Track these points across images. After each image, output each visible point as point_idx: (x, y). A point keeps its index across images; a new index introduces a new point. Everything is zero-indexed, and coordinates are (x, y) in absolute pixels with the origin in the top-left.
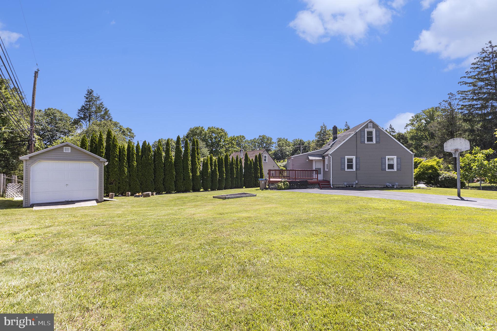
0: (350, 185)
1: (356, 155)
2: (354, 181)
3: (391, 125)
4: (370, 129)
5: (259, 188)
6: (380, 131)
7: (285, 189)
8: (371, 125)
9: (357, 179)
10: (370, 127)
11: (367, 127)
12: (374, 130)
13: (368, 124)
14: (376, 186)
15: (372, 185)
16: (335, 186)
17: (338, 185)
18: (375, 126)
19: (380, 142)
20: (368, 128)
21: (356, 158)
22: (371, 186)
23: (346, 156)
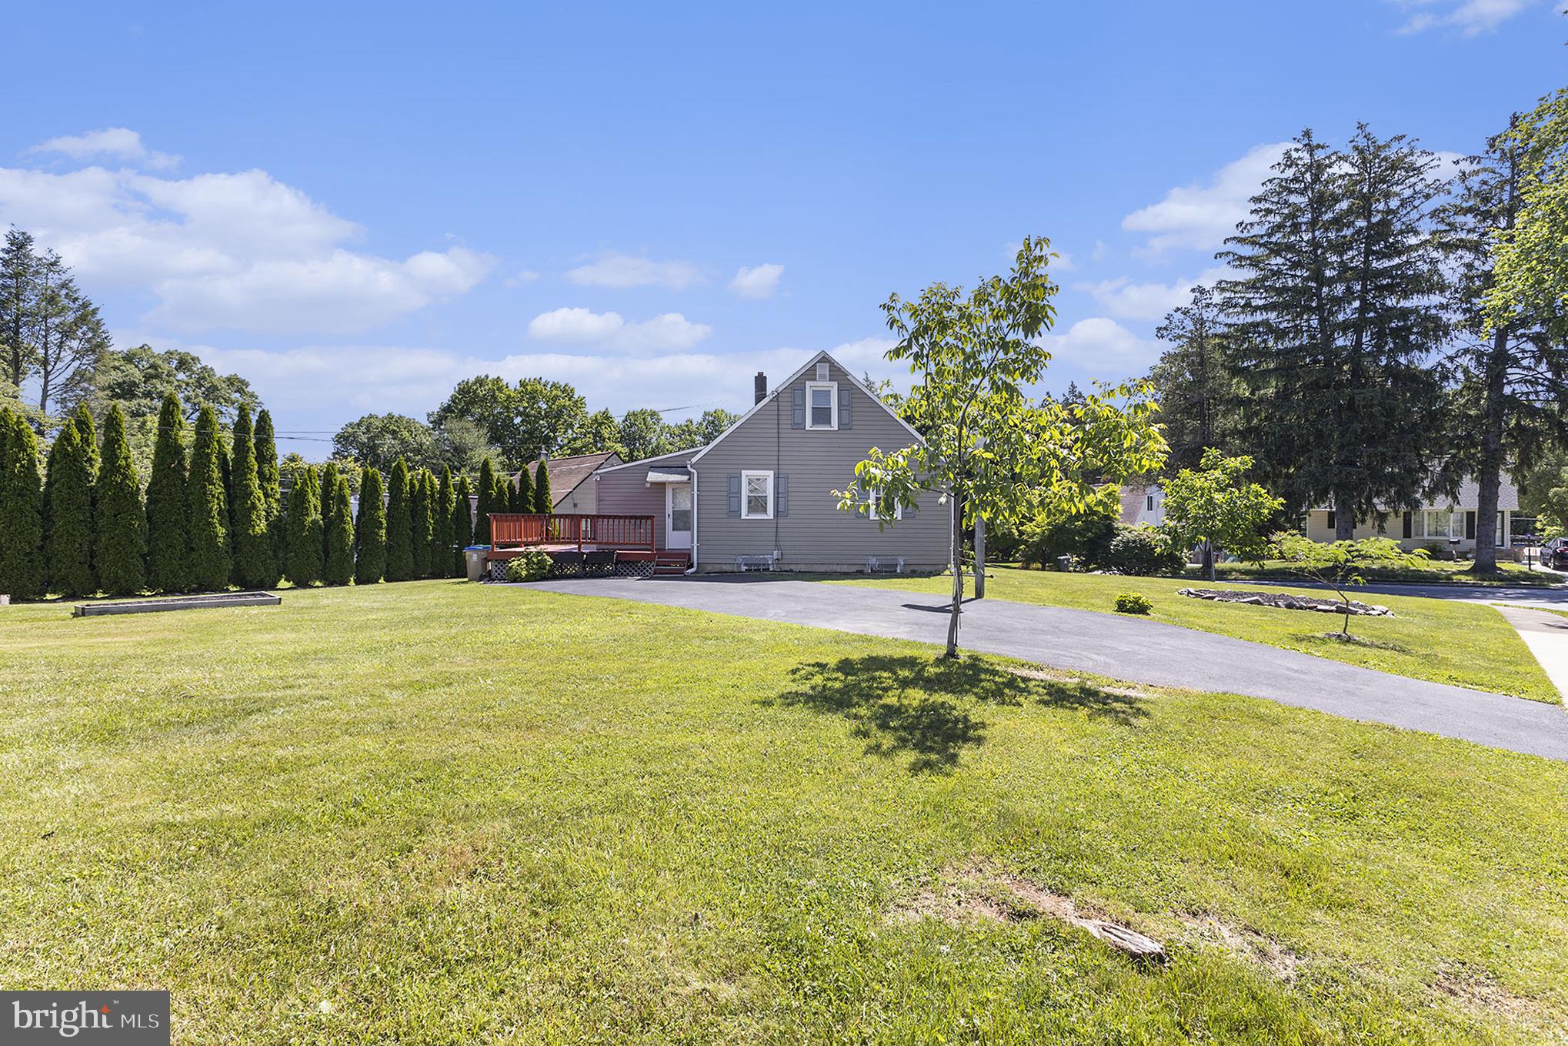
0: (760, 565)
1: (776, 467)
2: (770, 552)
3: (1075, 384)
4: (822, 384)
5: (466, 579)
6: (854, 391)
7: (529, 579)
8: (823, 370)
9: (777, 546)
10: (823, 377)
11: (811, 377)
12: (835, 384)
13: (815, 365)
14: (839, 569)
15: (826, 566)
16: (709, 568)
17: (719, 566)
18: (837, 373)
19: (854, 427)
20: (815, 380)
21: (777, 478)
22: (823, 569)
23: (743, 471)
